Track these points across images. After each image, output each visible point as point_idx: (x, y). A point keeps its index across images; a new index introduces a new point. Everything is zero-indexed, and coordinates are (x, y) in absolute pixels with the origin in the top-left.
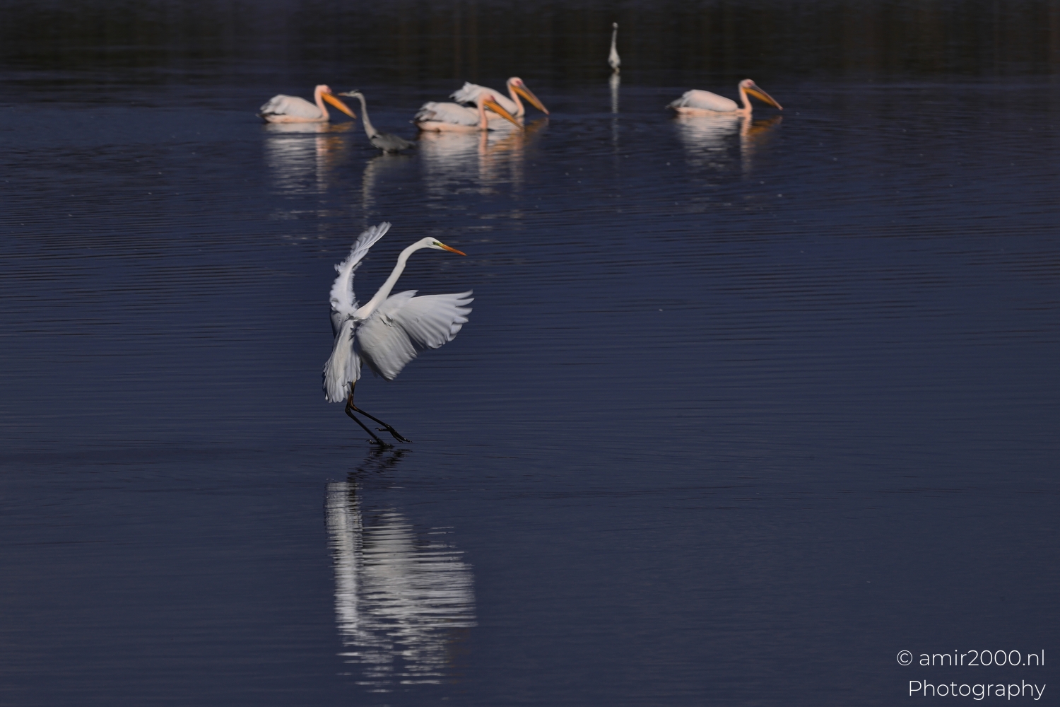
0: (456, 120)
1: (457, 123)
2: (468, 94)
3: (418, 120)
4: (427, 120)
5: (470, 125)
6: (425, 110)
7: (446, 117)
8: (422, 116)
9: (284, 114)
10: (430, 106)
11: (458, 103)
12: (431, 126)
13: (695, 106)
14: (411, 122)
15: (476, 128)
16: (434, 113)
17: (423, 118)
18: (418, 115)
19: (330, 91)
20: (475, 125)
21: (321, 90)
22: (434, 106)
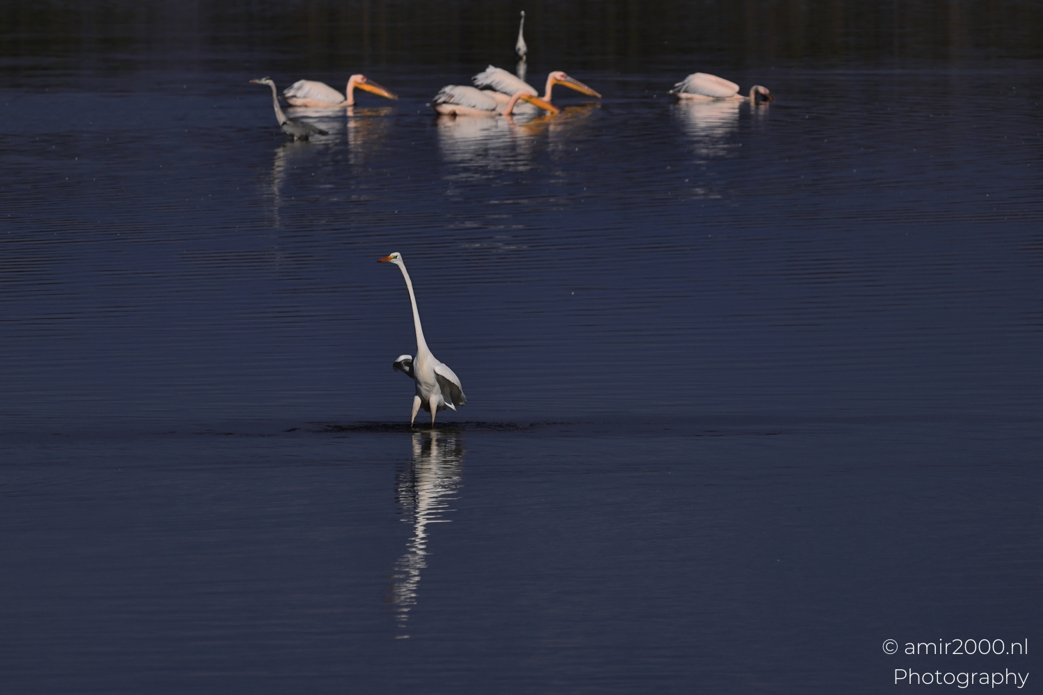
0: (473, 105)
1: (474, 107)
2: (487, 77)
3: (435, 104)
4: (445, 102)
5: (487, 110)
6: (444, 93)
7: (462, 101)
8: (440, 98)
9: (305, 97)
10: (448, 89)
11: (477, 87)
12: (446, 109)
15: (494, 113)
16: (452, 96)
17: (440, 101)
18: (437, 97)
20: (494, 110)
22: (452, 90)
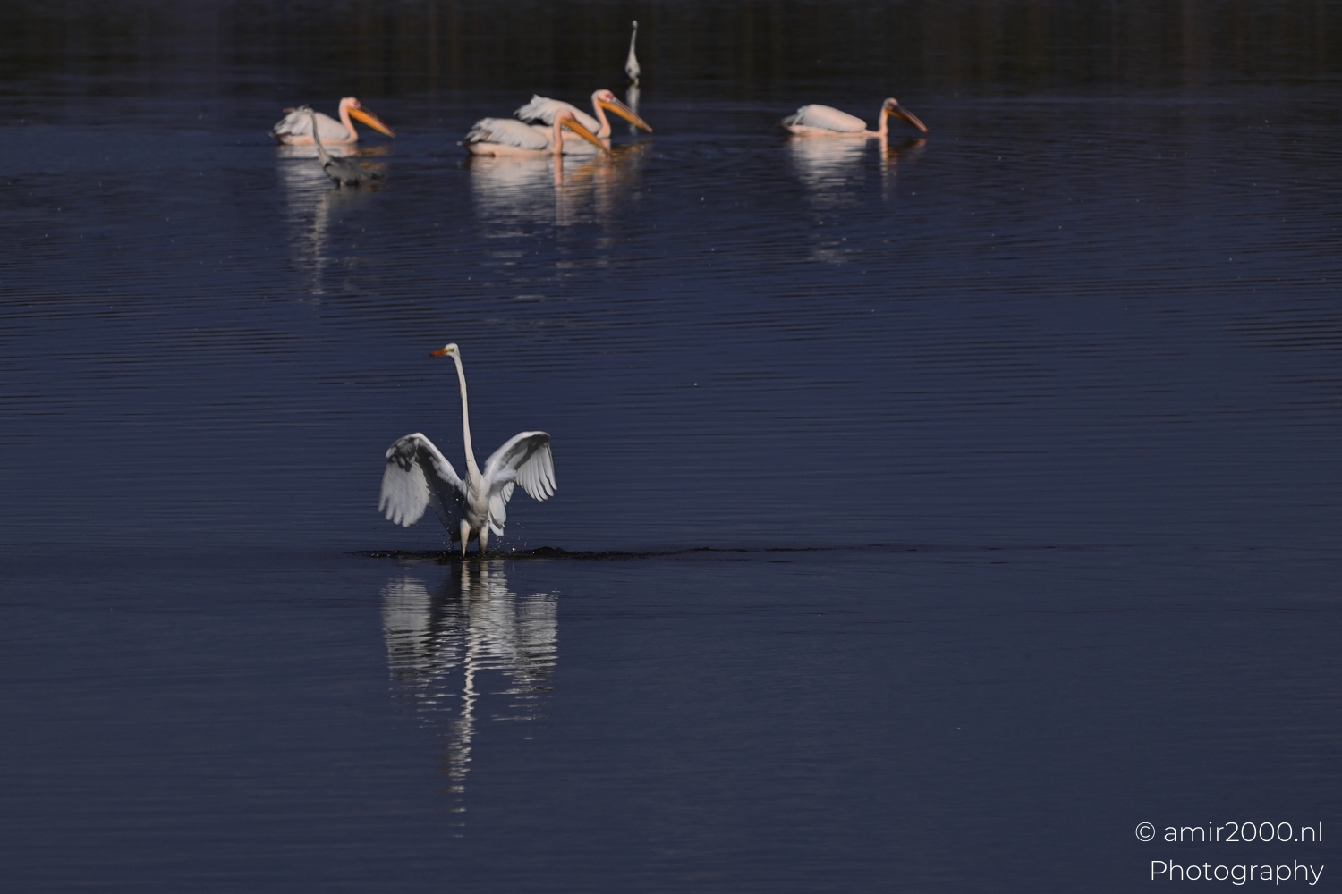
0: (517, 143)
1: (519, 145)
2: (535, 109)
3: (468, 143)
4: (480, 141)
5: (535, 149)
6: (479, 128)
7: (504, 138)
8: (474, 136)
9: (301, 134)
10: (485, 124)
11: (523, 121)
12: (483, 148)
13: (811, 125)
14: (459, 143)
15: (544, 152)
16: (489, 133)
17: (474, 139)
18: (470, 135)
19: (359, 105)
20: (544, 148)
21: (347, 104)
22: (489, 124)
